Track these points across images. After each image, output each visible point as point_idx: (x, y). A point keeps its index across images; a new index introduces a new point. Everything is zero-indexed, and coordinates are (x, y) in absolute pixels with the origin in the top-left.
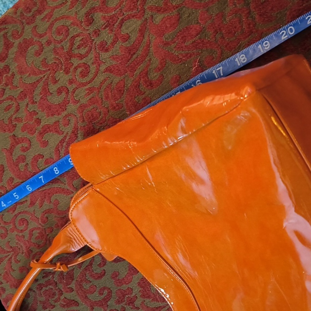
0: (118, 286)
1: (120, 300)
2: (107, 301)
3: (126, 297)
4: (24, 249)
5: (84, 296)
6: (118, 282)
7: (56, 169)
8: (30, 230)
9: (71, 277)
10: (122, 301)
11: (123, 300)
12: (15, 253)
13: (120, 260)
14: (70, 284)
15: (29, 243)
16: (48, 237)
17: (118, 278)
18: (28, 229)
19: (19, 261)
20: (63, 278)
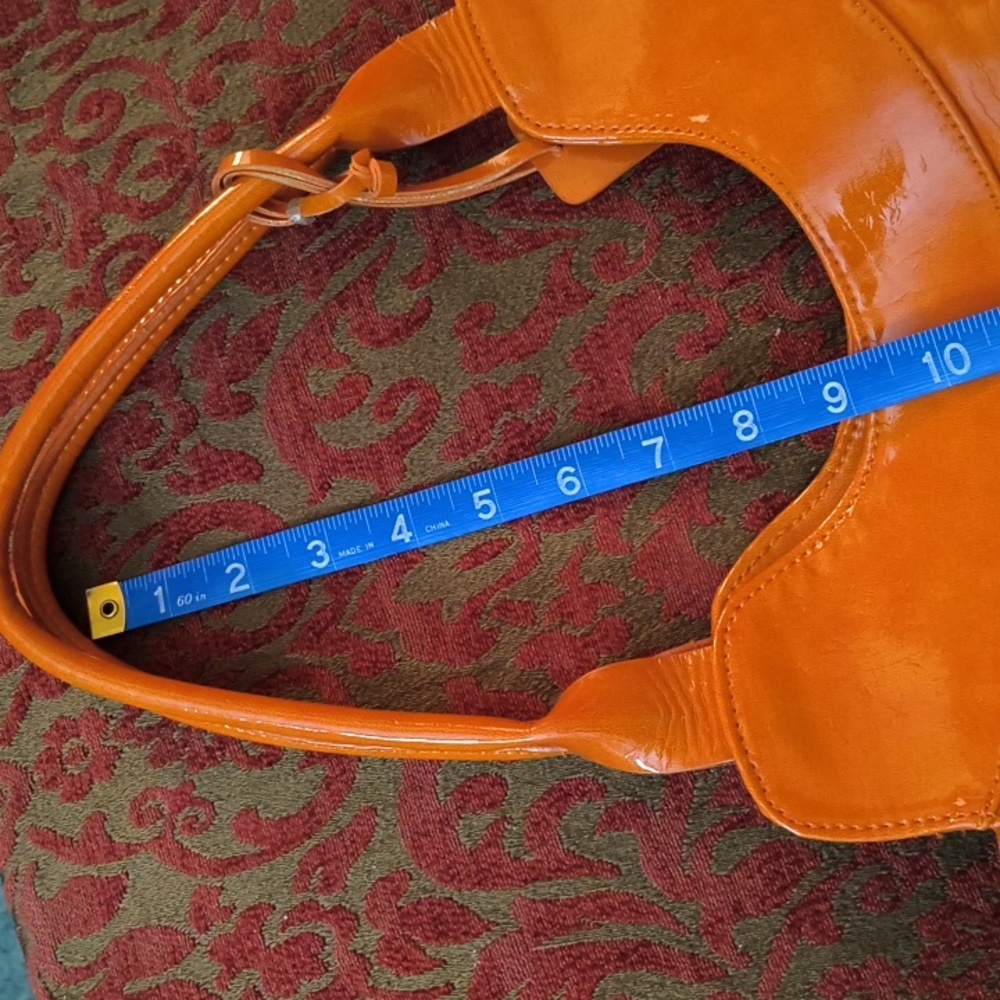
0: (478, 368)
1: (470, 436)
2: (406, 448)
3: (501, 421)
4: (67, 231)
5: (300, 430)
6: (482, 350)
7: (743, 419)
8: (126, 136)
9: (260, 343)
10: (477, 440)
11: (484, 438)
12: (19, 247)
13: (516, 251)
14: (247, 375)
15: (101, 199)
16: (200, 166)
17: (483, 331)
18: (118, 134)
19: (26, 283)
20: (221, 347)
